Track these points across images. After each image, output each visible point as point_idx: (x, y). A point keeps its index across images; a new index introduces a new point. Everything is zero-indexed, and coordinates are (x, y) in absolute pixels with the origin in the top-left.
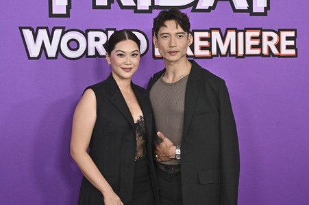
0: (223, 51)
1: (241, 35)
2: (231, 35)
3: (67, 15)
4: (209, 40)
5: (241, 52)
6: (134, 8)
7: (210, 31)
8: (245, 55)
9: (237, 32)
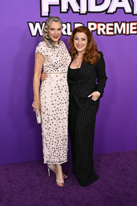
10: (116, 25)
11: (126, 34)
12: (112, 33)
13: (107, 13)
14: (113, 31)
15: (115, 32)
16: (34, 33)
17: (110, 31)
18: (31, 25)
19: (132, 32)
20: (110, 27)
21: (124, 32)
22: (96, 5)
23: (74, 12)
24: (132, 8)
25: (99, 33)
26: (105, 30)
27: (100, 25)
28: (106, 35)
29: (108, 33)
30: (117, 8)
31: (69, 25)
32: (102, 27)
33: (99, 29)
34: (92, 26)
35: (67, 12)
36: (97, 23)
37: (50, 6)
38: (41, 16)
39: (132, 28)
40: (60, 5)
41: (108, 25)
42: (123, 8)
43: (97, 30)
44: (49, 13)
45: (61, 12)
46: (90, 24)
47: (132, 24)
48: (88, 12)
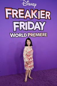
0: (37, 36)
2: (38, 34)
3: (16, 31)
10: (36, 34)
13: (33, 30)
16: (12, 36)
18: (11, 34)
19: (41, 36)
22: (30, 28)
23: (23, 30)
26: (33, 35)
27: (31, 34)
29: (34, 36)
30: (36, 29)
31: (22, 34)
33: (31, 35)
34: (29, 34)
37: (16, 28)
38: (14, 31)
39: (41, 35)
40: (19, 28)
41: (34, 34)
42: (38, 29)
43: (30, 35)
44: (16, 30)
45: (20, 30)
46: (28, 34)
47: (41, 33)
48: (28, 30)
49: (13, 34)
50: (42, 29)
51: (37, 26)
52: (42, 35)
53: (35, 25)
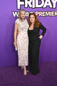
1: (51, 12)
4: (45, 13)
5: (51, 15)
6: (32, 8)
7: (45, 12)
8: (52, 16)
9: (50, 12)
10: (46, 12)
11: (50, 16)
12: (45, 16)
13: (43, 8)
14: (45, 15)
15: (46, 15)
16: (15, 16)
17: (44, 15)
18: (13, 13)
19: (52, 15)
20: (44, 13)
21: (49, 15)
22: (39, 5)
23: (30, 8)
24: (53, 6)
25: (40, 16)
26: (42, 15)
27: (40, 12)
28: (42, 16)
29: (43, 15)
30: (47, 6)
31: (28, 12)
32: (41, 13)
33: (40, 14)
34: (37, 13)
35: (27, 8)
36: (39, 12)
37: (20, 5)
38: (17, 9)
40: (25, 5)
41: (43, 12)
42: (49, 6)
44: (20, 8)
45: (25, 8)
47: (52, 12)
48: (35, 7)
49: (16, 13)
50: (54, 6)
51: (48, 3)
52: (54, 14)
53: (45, 2)
